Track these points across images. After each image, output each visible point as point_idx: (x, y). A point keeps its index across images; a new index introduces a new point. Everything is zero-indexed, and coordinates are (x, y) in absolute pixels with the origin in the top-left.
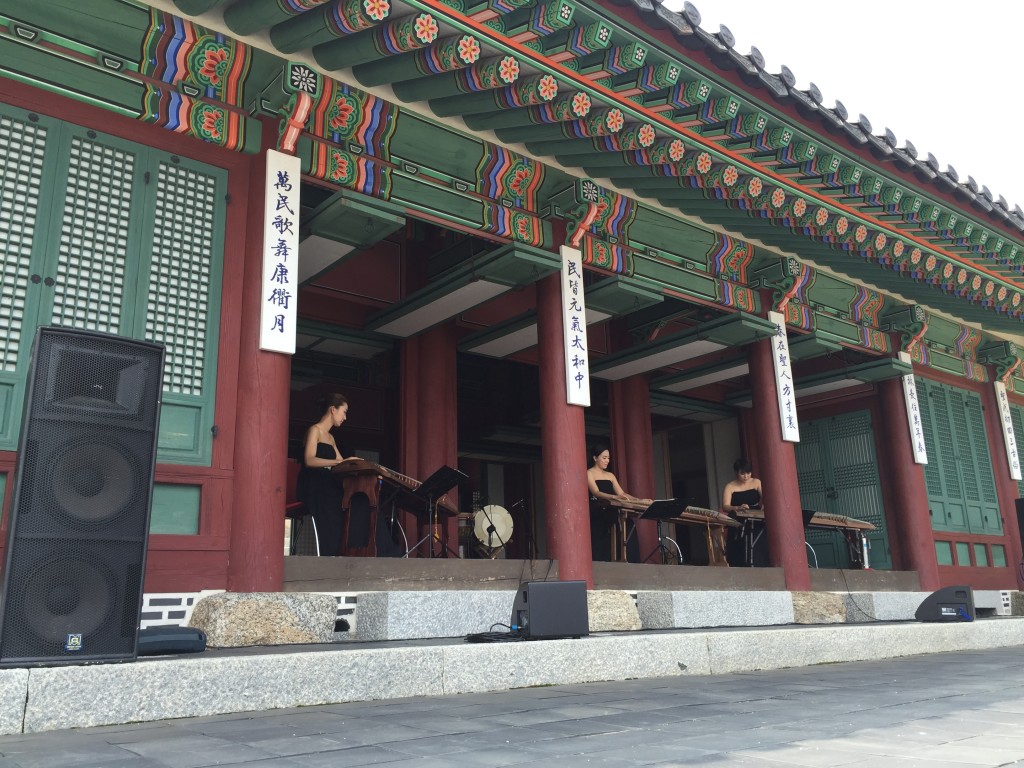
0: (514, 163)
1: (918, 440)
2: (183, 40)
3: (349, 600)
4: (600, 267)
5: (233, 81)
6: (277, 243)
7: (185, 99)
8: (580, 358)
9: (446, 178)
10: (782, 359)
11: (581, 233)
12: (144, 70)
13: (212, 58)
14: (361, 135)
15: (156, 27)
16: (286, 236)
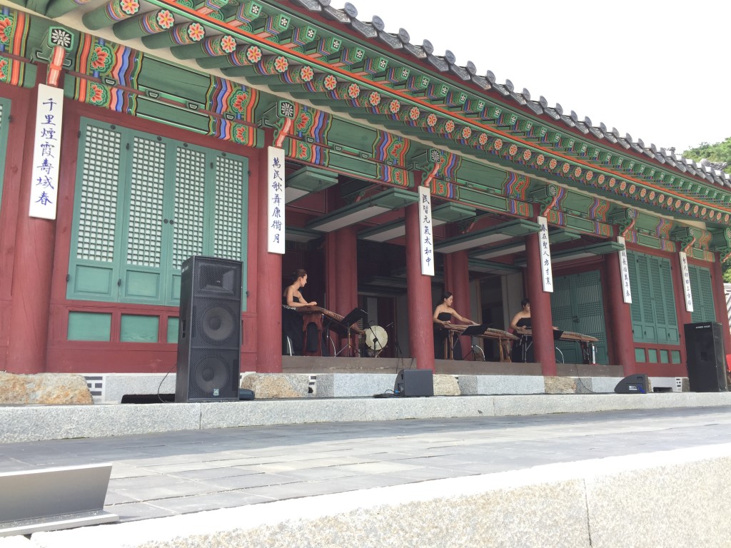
0: (393, 140)
1: (627, 289)
2: (226, 91)
3: (312, 378)
4: (440, 196)
5: (249, 108)
6: (274, 197)
7: (227, 121)
8: (429, 249)
9: (357, 151)
10: (545, 244)
11: (430, 179)
12: (207, 108)
13: (240, 98)
14: (313, 132)
15: (213, 85)
16: (279, 192)
